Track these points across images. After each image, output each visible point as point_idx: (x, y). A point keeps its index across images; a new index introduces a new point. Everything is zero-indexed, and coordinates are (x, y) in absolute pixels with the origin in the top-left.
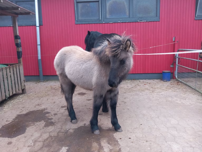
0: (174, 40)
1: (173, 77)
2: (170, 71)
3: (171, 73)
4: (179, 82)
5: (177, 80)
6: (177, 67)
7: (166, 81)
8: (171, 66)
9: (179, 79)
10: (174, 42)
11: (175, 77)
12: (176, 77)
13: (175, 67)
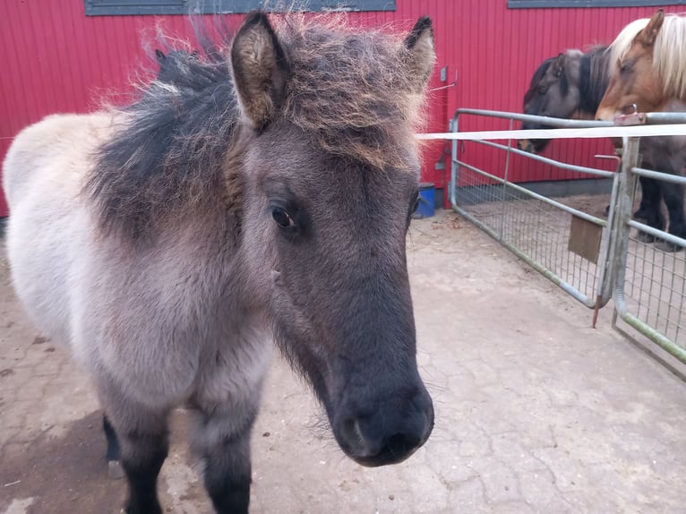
0: (443, 78)
1: (446, 204)
2: (433, 184)
3: (438, 189)
4: (459, 217)
5: (456, 212)
6: (454, 168)
7: (421, 218)
8: (438, 166)
9: (459, 209)
10: (445, 83)
11: (450, 201)
12: (453, 201)
13: (450, 168)
